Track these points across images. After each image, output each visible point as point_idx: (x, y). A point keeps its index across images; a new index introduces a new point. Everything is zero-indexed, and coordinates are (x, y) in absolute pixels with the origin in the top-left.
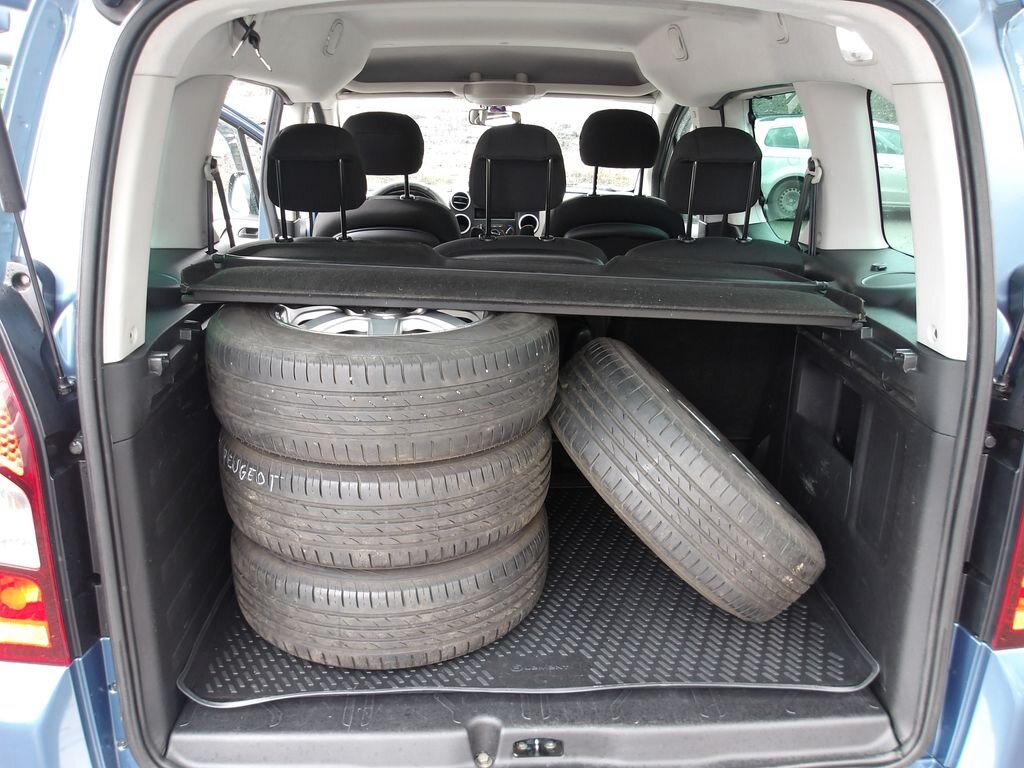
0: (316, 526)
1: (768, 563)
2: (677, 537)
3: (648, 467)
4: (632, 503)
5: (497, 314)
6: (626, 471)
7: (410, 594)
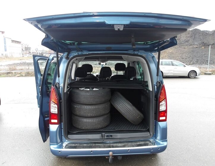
0: (84, 111)
1: (135, 115)
2: (124, 112)
3: (121, 105)
4: (119, 109)
5: (104, 88)
6: (119, 105)
7: (94, 120)
